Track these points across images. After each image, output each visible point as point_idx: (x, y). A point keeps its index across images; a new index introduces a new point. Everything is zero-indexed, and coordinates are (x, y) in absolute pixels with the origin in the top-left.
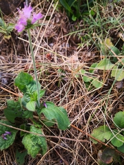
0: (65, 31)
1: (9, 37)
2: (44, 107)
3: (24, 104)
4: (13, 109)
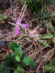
0: (30, 18)
1: (4, 22)
2: (23, 58)
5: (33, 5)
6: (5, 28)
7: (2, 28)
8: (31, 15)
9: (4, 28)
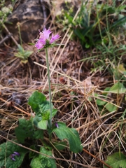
0: (78, 57)
1: (26, 62)
2: (56, 127)
3: (35, 123)
4: (24, 128)
5: (86, 34)
6: (27, 75)
7: (21, 75)
8: (80, 51)
9: (25, 76)
